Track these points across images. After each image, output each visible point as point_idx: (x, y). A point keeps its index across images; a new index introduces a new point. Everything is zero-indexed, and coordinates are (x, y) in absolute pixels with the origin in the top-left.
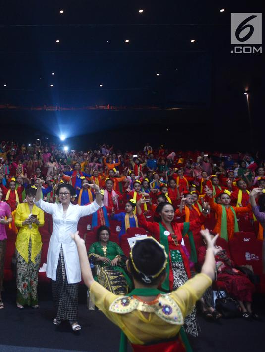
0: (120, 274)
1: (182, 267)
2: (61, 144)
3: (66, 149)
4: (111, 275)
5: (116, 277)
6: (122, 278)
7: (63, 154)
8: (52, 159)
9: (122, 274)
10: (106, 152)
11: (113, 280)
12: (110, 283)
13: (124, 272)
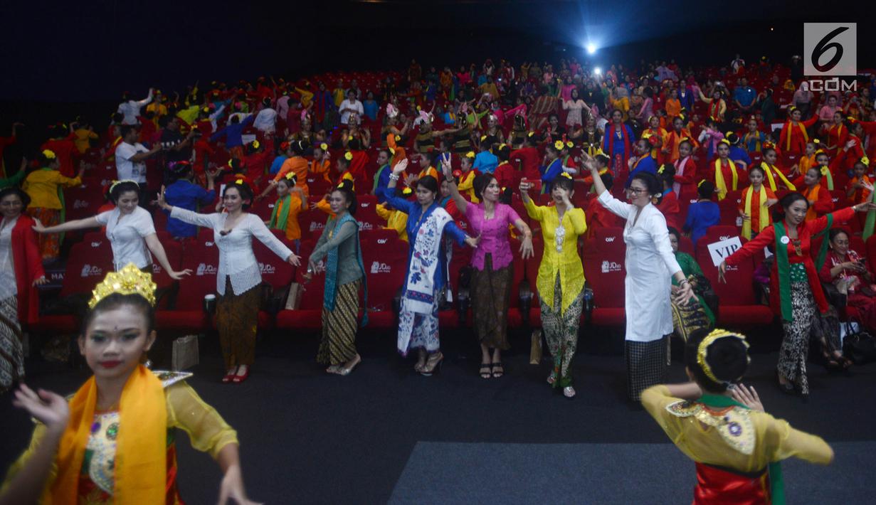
0: (697, 307)
1: (803, 289)
2: (589, 63)
3: (598, 72)
4: (684, 310)
5: (692, 313)
6: (702, 314)
7: (592, 80)
8: (575, 94)
9: (702, 307)
10: (665, 74)
11: (686, 319)
12: (683, 323)
13: (705, 304)
